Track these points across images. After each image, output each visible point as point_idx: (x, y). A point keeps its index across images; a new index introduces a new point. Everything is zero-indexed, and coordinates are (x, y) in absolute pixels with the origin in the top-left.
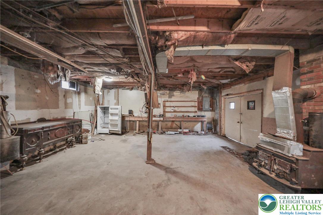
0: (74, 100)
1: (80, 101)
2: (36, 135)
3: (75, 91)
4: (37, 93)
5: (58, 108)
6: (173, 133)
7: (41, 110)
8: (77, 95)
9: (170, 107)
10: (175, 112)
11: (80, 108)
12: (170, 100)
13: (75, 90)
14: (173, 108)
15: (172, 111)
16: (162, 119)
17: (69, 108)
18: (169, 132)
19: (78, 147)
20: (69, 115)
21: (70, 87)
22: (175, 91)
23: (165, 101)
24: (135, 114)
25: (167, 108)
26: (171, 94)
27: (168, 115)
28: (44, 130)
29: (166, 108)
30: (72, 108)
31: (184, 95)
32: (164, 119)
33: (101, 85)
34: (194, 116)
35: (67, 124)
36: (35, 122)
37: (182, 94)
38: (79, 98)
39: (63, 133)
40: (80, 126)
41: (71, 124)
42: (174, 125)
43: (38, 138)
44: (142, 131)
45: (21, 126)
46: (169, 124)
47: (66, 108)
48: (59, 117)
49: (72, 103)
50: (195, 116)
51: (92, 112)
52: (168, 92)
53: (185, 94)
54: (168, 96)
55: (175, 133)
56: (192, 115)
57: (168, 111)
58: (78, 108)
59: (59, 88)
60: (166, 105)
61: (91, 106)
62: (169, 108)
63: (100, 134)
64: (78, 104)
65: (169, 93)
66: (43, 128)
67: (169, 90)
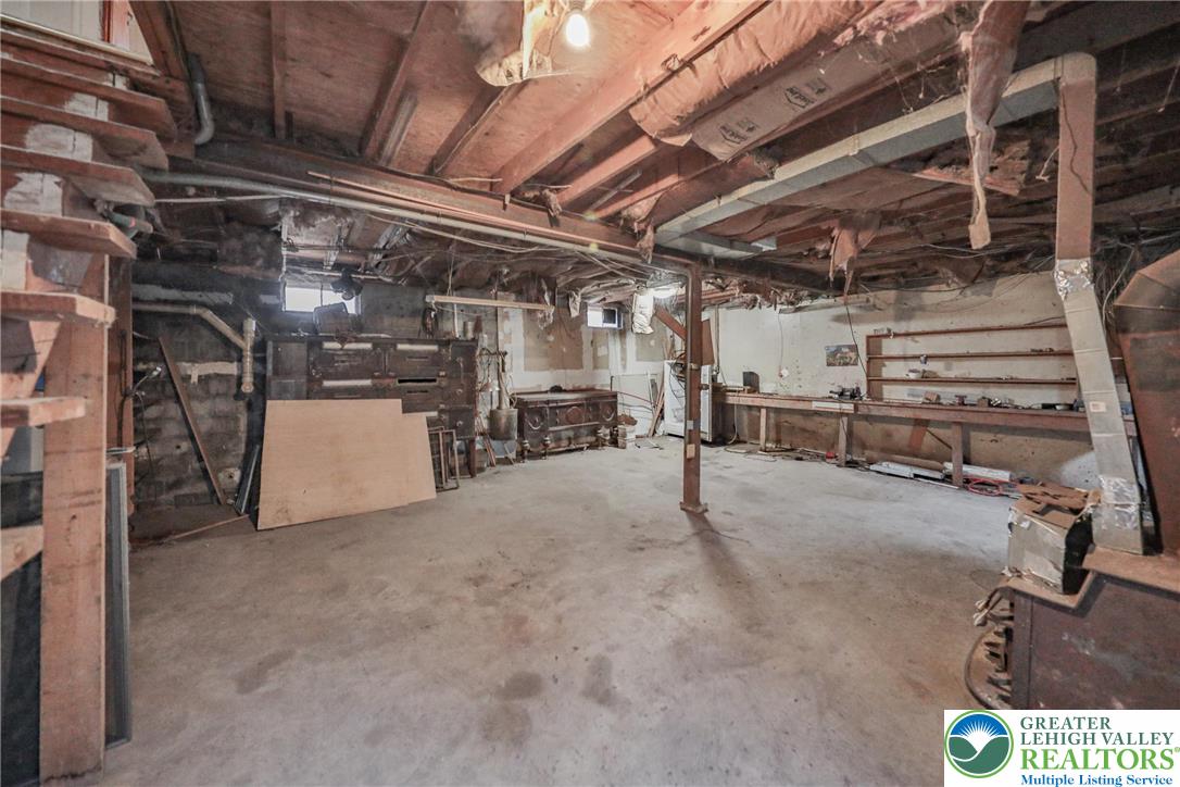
0: (613, 349)
1: (624, 350)
2: (539, 412)
3: (614, 329)
4: (548, 342)
5: (582, 367)
6: (907, 471)
7: (555, 372)
8: (618, 339)
9: (905, 358)
10: (927, 378)
11: (624, 367)
12: (902, 327)
13: (615, 326)
14: (917, 365)
15: (912, 376)
16: (848, 407)
17: (602, 368)
18: (886, 467)
19: (609, 451)
20: (602, 382)
21: (604, 322)
22: (932, 288)
23: (878, 336)
24: (765, 387)
25: (887, 363)
26: (909, 303)
27: (892, 393)
28: (551, 405)
29: (884, 365)
30: (608, 368)
31: (984, 298)
32: (861, 407)
33: (649, 311)
34: (1045, 406)
35: (586, 399)
36: (546, 392)
37: (973, 294)
38: (623, 344)
39: (580, 416)
40: (614, 407)
41: (593, 401)
42: (928, 441)
43: (543, 417)
44: (789, 447)
45: (521, 397)
46: (903, 433)
47: (595, 367)
48: (584, 387)
49: (607, 357)
50: (1052, 406)
51: (654, 377)
52: (891, 295)
53: (990, 294)
54: (891, 311)
55: (916, 476)
56: (1032, 398)
57: (893, 376)
58: (620, 367)
59: (583, 328)
60: (885, 353)
61: (653, 360)
62: (901, 364)
63: (670, 435)
64: (619, 359)
65: (898, 300)
66: (548, 402)
67: (898, 287)
